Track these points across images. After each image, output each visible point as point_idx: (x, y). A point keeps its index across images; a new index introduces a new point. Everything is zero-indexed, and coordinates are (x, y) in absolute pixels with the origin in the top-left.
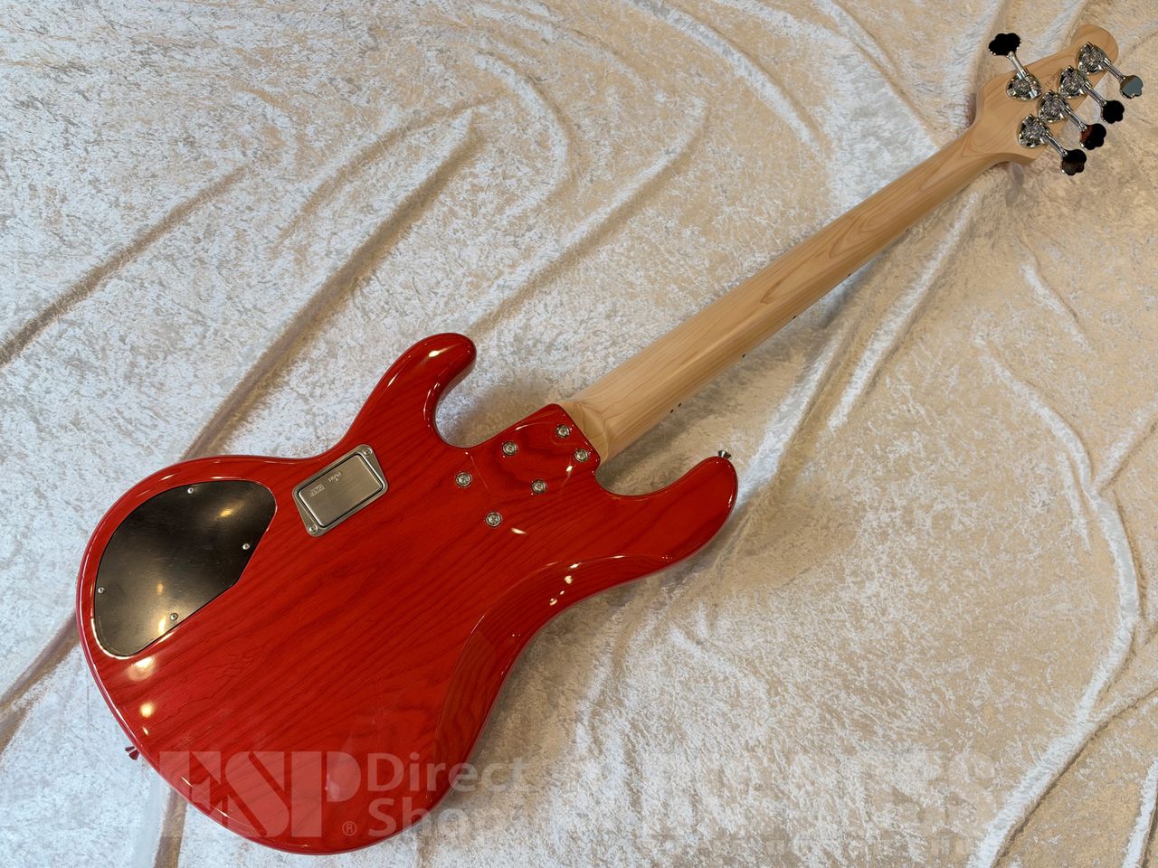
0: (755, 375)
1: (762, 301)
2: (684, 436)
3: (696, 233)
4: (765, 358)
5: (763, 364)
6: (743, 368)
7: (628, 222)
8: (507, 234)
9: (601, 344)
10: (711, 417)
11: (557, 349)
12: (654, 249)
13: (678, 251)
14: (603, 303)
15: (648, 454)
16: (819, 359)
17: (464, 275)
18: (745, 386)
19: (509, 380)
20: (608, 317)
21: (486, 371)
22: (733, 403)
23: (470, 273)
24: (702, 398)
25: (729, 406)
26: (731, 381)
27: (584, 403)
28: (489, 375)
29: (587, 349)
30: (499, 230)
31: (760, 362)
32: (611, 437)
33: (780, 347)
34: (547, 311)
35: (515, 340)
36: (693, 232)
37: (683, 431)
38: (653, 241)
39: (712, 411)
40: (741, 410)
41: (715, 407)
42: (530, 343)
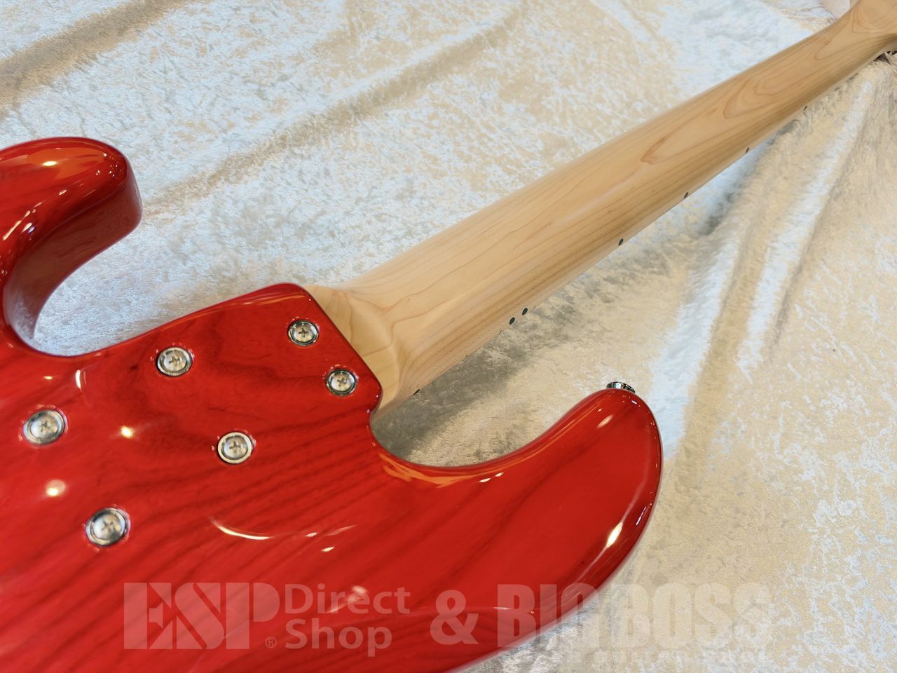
0: (623, 290)
1: (643, 160)
2: (524, 373)
3: (522, 110)
4: (635, 270)
5: (633, 277)
6: (605, 280)
7: (429, 87)
8: (249, 81)
9: (390, 232)
10: (567, 347)
11: (316, 234)
12: (466, 121)
13: (500, 128)
14: (392, 179)
15: (471, 400)
16: (714, 268)
17: (170, 123)
18: (612, 304)
19: (226, 274)
20: (400, 197)
21: (185, 258)
22: (596, 328)
23: (179, 121)
24: (548, 318)
25: (592, 332)
26: (591, 297)
27: (353, 292)
28: (190, 264)
29: (366, 238)
30: (236, 74)
31: (628, 272)
32: (404, 357)
33: (651, 255)
34: (303, 181)
35: (244, 216)
36: (518, 109)
37: (525, 366)
38: (464, 112)
39: (566, 338)
40: (611, 338)
41: (570, 333)
42: (271, 221)
